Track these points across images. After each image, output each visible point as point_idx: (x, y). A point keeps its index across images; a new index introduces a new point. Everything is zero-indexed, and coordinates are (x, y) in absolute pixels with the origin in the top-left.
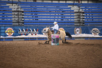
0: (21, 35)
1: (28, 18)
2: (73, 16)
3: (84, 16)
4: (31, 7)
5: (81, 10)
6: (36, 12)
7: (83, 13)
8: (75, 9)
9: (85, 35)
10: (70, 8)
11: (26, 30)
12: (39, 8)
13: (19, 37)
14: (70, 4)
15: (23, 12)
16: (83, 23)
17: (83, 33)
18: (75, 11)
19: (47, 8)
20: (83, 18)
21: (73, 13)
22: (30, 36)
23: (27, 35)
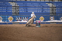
0: (17, 21)
1: (22, 11)
2: (49, 9)
3: (56, 9)
4: (23, 4)
5: (54, 6)
6: (27, 7)
7: (55, 8)
8: (50, 5)
9: (56, 21)
10: (47, 5)
11: (20, 18)
12: (28, 5)
13: (16, 22)
14: (47, 2)
15: (18, 7)
16: (55, 14)
17: (55, 20)
18: (50, 6)
19: (33, 5)
20: (55, 11)
21: (49, 8)
22: (23, 21)
23: (21, 21)
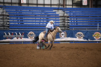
1: (13, 22)
2: (58, 20)
4: (16, 11)
9: (69, 39)
12: (24, 12)
15: (8, 16)
16: (68, 27)
17: (68, 37)
18: (60, 15)
19: (33, 12)
